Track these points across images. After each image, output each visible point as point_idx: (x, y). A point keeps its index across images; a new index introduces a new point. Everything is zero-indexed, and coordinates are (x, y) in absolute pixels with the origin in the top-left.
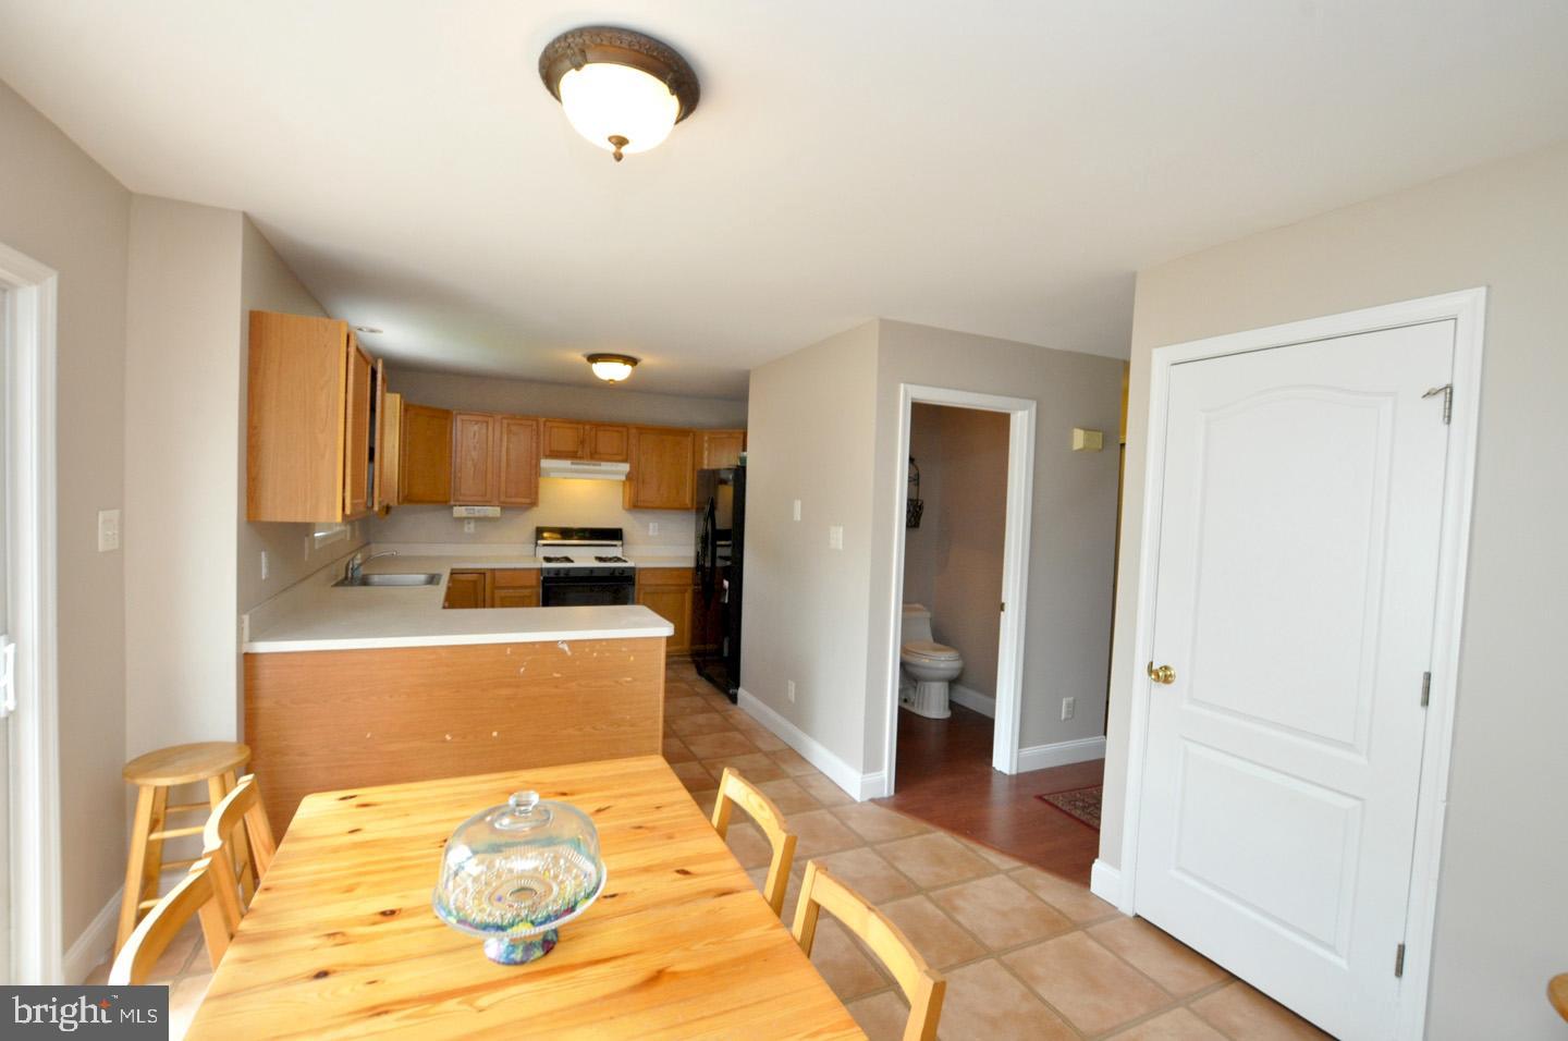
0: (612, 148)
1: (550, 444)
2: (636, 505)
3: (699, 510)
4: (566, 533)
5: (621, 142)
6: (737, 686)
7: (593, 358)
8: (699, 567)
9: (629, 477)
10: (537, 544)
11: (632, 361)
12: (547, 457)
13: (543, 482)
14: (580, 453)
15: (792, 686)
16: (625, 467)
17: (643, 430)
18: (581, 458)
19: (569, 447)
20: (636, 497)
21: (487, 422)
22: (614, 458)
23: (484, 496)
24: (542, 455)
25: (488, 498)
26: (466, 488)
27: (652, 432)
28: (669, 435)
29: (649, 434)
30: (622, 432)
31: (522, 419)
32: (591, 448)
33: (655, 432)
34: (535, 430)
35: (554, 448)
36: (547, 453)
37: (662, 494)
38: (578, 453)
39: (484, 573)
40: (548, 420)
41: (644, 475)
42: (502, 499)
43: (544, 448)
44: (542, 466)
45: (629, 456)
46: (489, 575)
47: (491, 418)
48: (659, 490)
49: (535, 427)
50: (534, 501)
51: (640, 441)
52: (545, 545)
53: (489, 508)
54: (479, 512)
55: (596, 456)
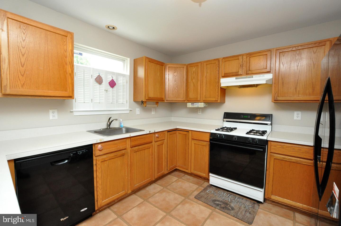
1: (224, 72)
14: (241, 72)
18: (241, 75)
19: (234, 70)
20: (277, 94)
21: (198, 66)
22: (261, 71)
23: (197, 98)
24: (221, 76)
25: (199, 99)
26: (192, 95)
27: (290, 50)
28: (305, 48)
29: (288, 51)
30: (267, 55)
31: (212, 61)
32: (246, 69)
33: (293, 48)
34: (217, 65)
35: (227, 72)
36: (223, 75)
37: (299, 91)
38: (239, 72)
39: (189, 132)
40: (224, 58)
41: (283, 80)
42: (204, 99)
43: (222, 73)
44: (221, 82)
45: (272, 69)
46: (190, 132)
47: (199, 64)
48: (296, 88)
49: (217, 63)
50: (217, 100)
51: (280, 57)
52: (227, 121)
53: (199, 103)
54: (196, 105)
55: (250, 72)
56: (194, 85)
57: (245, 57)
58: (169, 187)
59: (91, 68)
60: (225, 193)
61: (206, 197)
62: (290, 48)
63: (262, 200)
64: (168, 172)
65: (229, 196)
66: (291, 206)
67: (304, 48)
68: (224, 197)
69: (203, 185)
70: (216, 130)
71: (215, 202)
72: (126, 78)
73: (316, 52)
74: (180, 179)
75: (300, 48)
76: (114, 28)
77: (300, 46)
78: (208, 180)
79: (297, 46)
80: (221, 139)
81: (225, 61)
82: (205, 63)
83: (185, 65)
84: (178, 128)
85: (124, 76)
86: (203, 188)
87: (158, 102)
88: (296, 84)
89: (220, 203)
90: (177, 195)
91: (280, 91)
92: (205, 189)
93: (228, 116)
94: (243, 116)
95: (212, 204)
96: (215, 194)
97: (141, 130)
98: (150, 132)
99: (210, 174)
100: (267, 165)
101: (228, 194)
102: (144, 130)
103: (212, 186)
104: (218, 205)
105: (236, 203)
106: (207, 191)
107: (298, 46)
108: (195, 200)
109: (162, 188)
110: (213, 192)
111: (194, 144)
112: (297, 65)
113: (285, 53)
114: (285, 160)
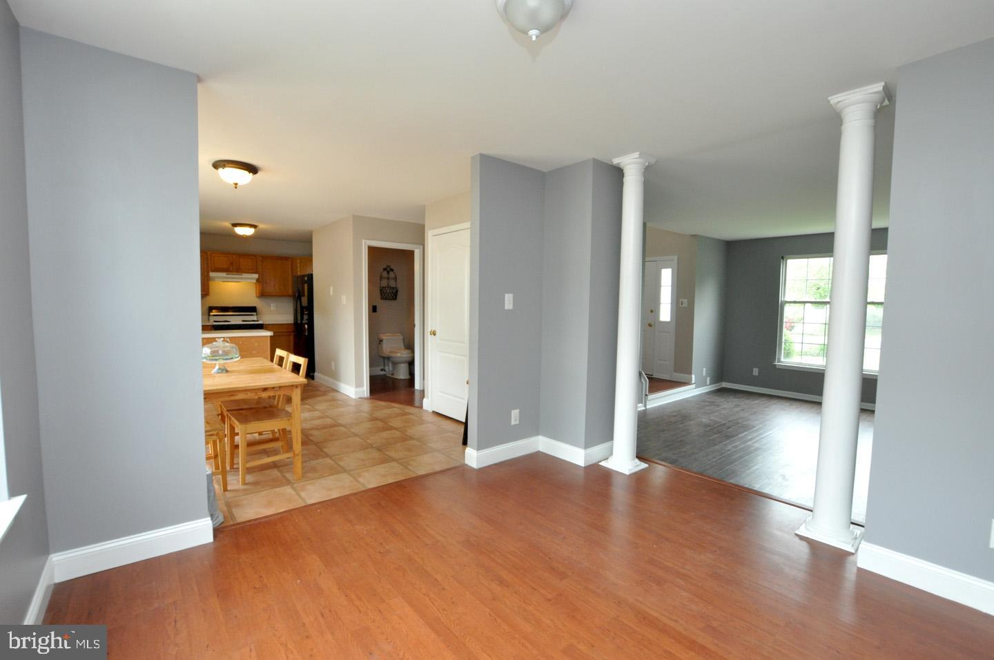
0: (234, 186)
1: (214, 264)
2: (263, 295)
3: (294, 296)
4: (224, 309)
5: (236, 184)
6: (314, 372)
7: (235, 225)
8: (295, 323)
9: (258, 280)
10: (209, 315)
11: (255, 227)
12: (213, 271)
13: (211, 283)
14: (231, 269)
15: (333, 364)
16: (256, 276)
17: (265, 258)
18: (231, 272)
19: (224, 266)
22: (249, 271)
27: (269, 258)
30: (253, 258)
32: (237, 267)
36: (213, 269)
43: (211, 267)
45: (257, 270)
48: (274, 287)
51: (263, 263)
55: (240, 270)
75: (275, 258)
81: (214, 256)
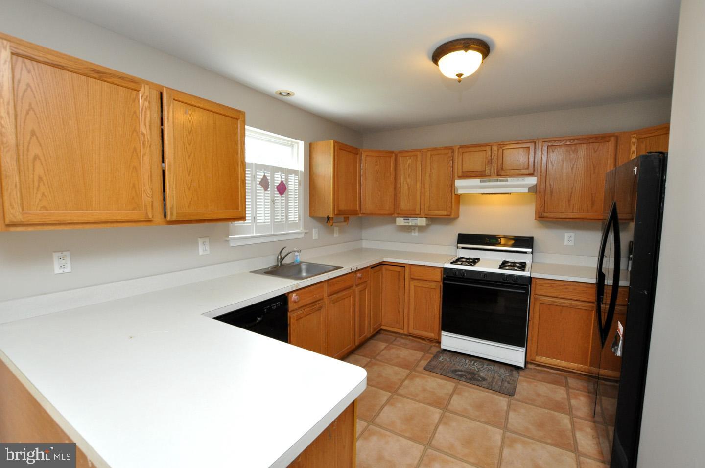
1: (462, 169)
10: (457, 247)
12: (460, 177)
18: (491, 175)
19: (478, 167)
20: (542, 208)
21: (417, 156)
22: (521, 173)
23: (415, 210)
24: (456, 176)
25: (418, 212)
26: (404, 204)
27: (562, 143)
28: (583, 144)
29: (559, 145)
30: (529, 148)
31: (441, 150)
32: (497, 166)
33: (566, 142)
34: (450, 157)
35: (465, 170)
36: (460, 174)
37: (573, 204)
38: (486, 172)
39: (405, 267)
40: (461, 147)
41: (552, 187)
42: (427, 212)
43: (458, 170)
44: (456, 185)
45: (536, 170)
46: (407, 268)
47: (419, 154)
48: (569, 201)
49: (450, 154)
50: (449, 213)
51: (549, 154)
52: (463, 248)
53: (419, 219)
54: (412, 222)
55: (503, 173)
56: (409, 188)
57: (495, 148)
58: (378, 357)
59: (253, 163)
60: (467, 361)
61: (441, 367)
62: (563, 140)
63: (522, 365)
64: (371, 335)
65: (474, 363)
66: (563, 367)
67: (582, 142)
68: (467, 365)
69: (430, 351)
70: (452, 263)
71: (457, 373)
72: (299, 177)
73: (597, 150)
74: (391, 345)
75: (576, 142)
76: (289, 94)
77: (577, 139)
78: (439, 342)
79: (572, 139)
80: (461, 276)
81: (463, 152)
82: (429, 152)
83: (393, 152)
84: (384, 260)
85: (295, 172)
86: (432, 356)
87: (348, 217)
88: (569, 195)
89: (464, 374)
90: (396, 368)
91: (547, 203)
92: (436, 356)
93: (465, 239)
94: (489, 241)
95: (453, 375)
96: (453, 363)
97: (337, 268)
98: (351, 269)
99: (443, 333)
100: (530, 312)
101: (471, 361)
102: (342, 268)
103: (446, 352)
104: (461, 376)
105: (486, 372)
106: (440, 359)
107: (574, 140)
108: (427, 372)
109: (369, 360)
110: (448, 360)
111: (415, 286)
112: (572, 166)
113: (555, 148)
114: (555, 304)
